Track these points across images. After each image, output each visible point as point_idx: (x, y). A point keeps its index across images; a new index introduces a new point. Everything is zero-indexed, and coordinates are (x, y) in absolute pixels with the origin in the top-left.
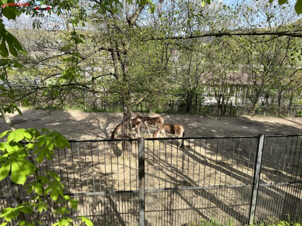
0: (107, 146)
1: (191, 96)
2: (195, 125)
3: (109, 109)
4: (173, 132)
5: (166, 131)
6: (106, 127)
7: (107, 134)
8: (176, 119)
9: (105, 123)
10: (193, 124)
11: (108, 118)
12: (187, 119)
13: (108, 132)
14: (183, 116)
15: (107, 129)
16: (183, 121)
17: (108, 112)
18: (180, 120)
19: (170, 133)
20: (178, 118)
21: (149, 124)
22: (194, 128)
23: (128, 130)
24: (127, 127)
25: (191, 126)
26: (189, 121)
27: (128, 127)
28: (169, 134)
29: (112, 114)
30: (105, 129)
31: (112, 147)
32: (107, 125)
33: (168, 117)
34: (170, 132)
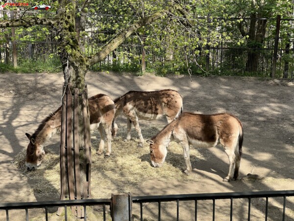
0: (16, 179)
1: (260, 22)
2: (271, 109)
3: (20, 62)
4: (209, 135)
5: (190, 135)
6: (12, 118)
7: (14, 142)
8: (217, 94)
9: (8, 106)
10: (265, 109)
11: (18, 92)
12: (250, 93)
13: (20, 133)
14: (236, 84)
15: (15, 123)
16: (239, 99)
17: (16, 71)
18: (230, 96)
19: (200, 139)
20: (223, 90)
21: (140, 110)
22: (269, 121)
23: (77, 137)
24: (74, 128)
25: (260, 114)
26: (254, 98)
27: (79, 129)
28: (200, 143)
29: (29, 78)
30: (9, 124)
31: (31, 183)
32: (15, 111)
33: (195, 85)
34: (199, 135)
